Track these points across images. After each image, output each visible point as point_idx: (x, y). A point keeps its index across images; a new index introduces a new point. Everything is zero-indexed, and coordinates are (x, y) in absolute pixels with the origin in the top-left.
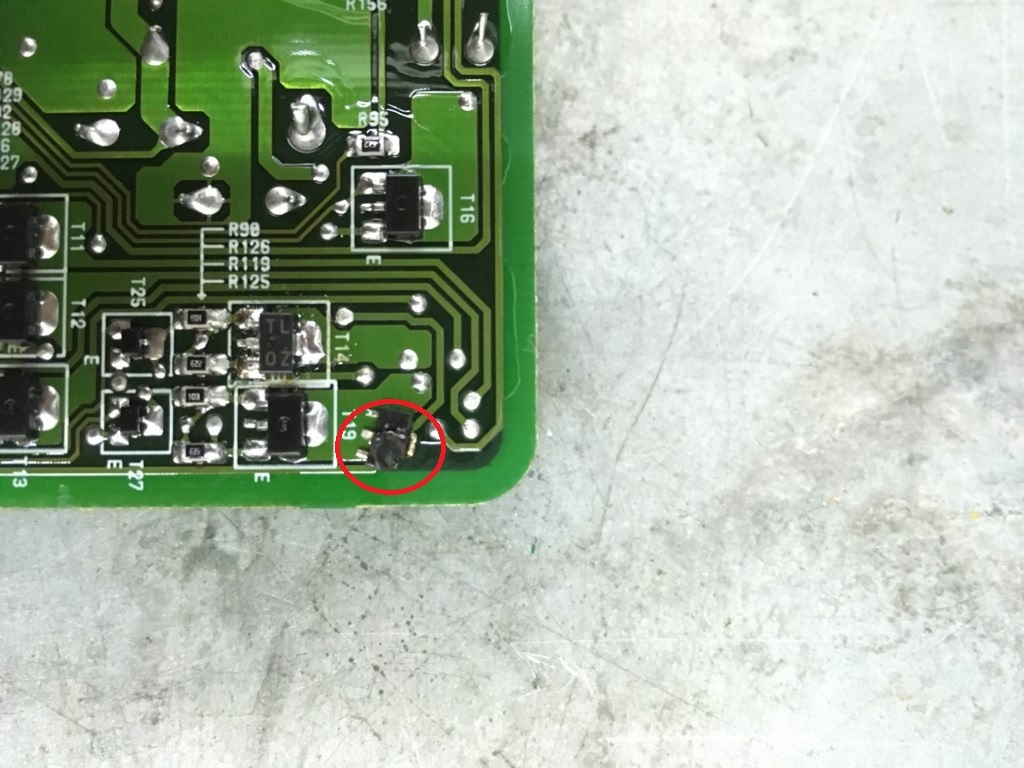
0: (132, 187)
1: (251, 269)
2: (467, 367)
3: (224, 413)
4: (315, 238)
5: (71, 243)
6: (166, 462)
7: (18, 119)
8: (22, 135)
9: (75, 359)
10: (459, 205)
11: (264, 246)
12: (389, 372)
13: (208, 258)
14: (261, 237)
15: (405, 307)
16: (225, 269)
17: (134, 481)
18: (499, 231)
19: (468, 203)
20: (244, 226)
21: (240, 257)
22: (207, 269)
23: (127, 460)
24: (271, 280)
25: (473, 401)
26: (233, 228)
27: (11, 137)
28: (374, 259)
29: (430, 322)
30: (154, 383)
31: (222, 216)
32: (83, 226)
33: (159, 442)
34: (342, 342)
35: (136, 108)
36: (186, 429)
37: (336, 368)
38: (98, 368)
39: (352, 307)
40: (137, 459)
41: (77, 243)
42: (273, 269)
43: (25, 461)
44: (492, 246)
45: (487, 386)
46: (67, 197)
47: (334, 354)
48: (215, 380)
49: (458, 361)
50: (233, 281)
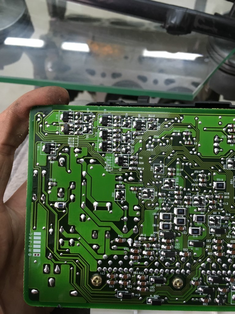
0: (88, 153)
1: (71, 140)
2: (39, 125)
3: (75, 119)
4: (61, 144)
5: (97, 145)
6: (84, 112)
7: (105, 164)
8: (105, 161)
9: (97, 128)
10: (40, 149)
11: (69, 144)
12: (51, 124)
13: (77, 142)
14: (69, 145)
15: (48, 134)
16: (75, 140)
17: (88, 110)
18: (34, 145)
19: (38, 149)
20: (72, 147)
21: (72, 142)
22: (77, 140)
23: (89, 113)
24: (68, 138)
25: (39, 120)
26: (73, 146)
27: (106, 161)
28: (53, 141)
29: (45, 132)
30: (85, 124)
31: (75, 148)
32: (95, 147)
33: (85, 115)
34: (58, 129)
35: (87, 165)
36: (81, 117)
37: (59, 125)
38: (93, 126)
39: (56, 134)
40: (88, 113)
41: (96, 145)
42: (68, 140)
43: (104, 113)
44: (35, 143)
45: (37, 121)
46: (98, 152)
47: (59, 127)
48: (76, 124)
49: (41, 126)
50: (73, 139)
